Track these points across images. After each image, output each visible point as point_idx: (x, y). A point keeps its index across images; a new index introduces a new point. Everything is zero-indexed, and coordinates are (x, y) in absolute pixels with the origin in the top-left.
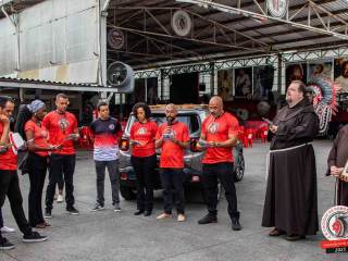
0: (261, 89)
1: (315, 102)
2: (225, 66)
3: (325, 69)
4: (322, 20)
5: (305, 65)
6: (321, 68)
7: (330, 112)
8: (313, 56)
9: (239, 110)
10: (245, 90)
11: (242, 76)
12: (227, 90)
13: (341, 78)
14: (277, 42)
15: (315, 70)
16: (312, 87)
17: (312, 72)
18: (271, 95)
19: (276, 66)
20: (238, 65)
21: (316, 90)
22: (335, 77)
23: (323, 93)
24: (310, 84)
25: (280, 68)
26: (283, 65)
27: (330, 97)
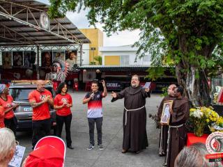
0: (28, 63)
1: (58, 71)
2: (7, 50)
4: (63, 32)
5: (51, 52)
6: (59, 54)
8: (55, 48)
9: (15, 73)
10: (19, 63)
11: (17, 56)
12: (8, 63)
13: (68, 60)
14: (37, 40)
16: (56, 63)
17: (55, 56)
18: (34, 67)
19: (36, 51)
20: (14, 49)
21: (58, 65)
22: (66, 59)
23: (61, 66)
24: (54, 62)
25: (38, 53)
26: (40, 52)
27: (64, 68)
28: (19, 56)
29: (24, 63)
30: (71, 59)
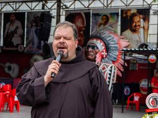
0: (36, 40)
1: (98, 59)
3: (111, 21)
5: (87, 15)
6: (107, 19)
7: (115, 71)
9: (8, 64)
10: (16, 40)
11: (12, 22)
13: (128, 33)
15: (100, 20)
16: (95, 41)
17: (96, 23)
19: (54, 13)
21: (100, 45)
22: (123, 30)
23: (107, 49)
25: (59, 15)
26: (63, 13)
27: (115, 54)
28: (18, 23)
29: (26, 39)
30: (134, 31)
